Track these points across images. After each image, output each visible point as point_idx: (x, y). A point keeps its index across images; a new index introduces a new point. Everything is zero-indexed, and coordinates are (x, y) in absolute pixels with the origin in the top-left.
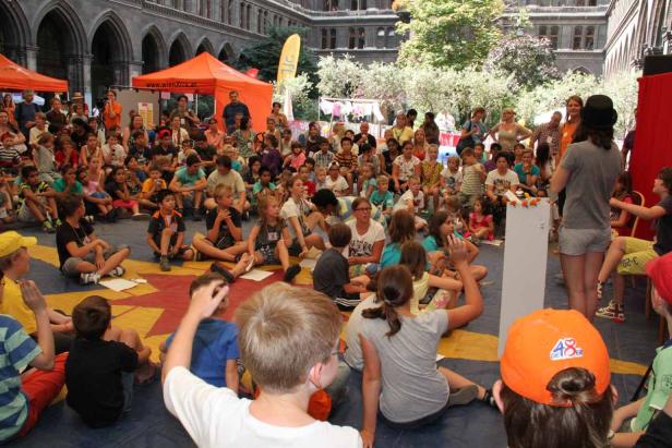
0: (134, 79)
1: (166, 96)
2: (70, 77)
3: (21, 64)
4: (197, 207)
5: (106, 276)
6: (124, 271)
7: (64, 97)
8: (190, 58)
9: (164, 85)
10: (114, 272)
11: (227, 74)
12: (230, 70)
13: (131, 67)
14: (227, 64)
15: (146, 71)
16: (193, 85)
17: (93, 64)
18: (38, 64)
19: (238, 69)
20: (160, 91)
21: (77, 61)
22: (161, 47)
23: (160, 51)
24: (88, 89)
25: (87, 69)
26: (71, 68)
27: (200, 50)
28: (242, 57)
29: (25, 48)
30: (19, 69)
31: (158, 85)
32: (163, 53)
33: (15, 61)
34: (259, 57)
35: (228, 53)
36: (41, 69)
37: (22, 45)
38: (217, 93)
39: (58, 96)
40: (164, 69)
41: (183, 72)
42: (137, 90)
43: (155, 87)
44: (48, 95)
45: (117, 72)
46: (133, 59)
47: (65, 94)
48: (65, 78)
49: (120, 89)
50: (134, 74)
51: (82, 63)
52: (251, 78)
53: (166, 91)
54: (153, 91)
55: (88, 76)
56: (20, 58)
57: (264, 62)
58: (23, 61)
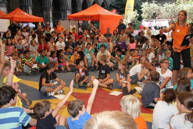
0: (68, 16)
1: (81, 22)
2: (44, 16)
3: (26, 12)
4: (93, 66)
5: (56, 94)
6: (63, 92)
7: (42, 24)
8: (90, 7)
9: (80, 18)
10: (60, 92)
11: (104, 12)
12: (106, 11)
13: (67, 11)
14: (105, 8)
15: (73, 13)
16: (91, 17)
17: (53, 11)
18: (33, 12)
19: (109, 10)
20: (78, 20)
21: (47, 10)
22: (79, 3)
23: (78, 4)
24: (51, 20)
25: (51, 13)
26: (45, 13)
27: (94, 3)
28: (110, 5)
29: (28, 6)
30: (26, 14)
31: (77, 18)
32: (79, 5)
33: (24, 11)
34: (117, 4)
35: (105, 4)
36: (34, 14)
37: (27, 5)
38: (100, 20)
39: (40, 24)
40: (80, 11)
41: (87, 12)
42: (69, 20)
43: (76, 19)
44: (36, 24)
45: (62, 13)
46: (68, 8)
47: (42, 23)
48: (43, 17)
49: (63, 20)
50: (69, 14)
51: (49, 10)
52: (114, 13)
53: (81, 20)
54: (76, 20)
55: (51, 16)
56: (26, 10)
57: (119, 7)
58: (27, 11)
